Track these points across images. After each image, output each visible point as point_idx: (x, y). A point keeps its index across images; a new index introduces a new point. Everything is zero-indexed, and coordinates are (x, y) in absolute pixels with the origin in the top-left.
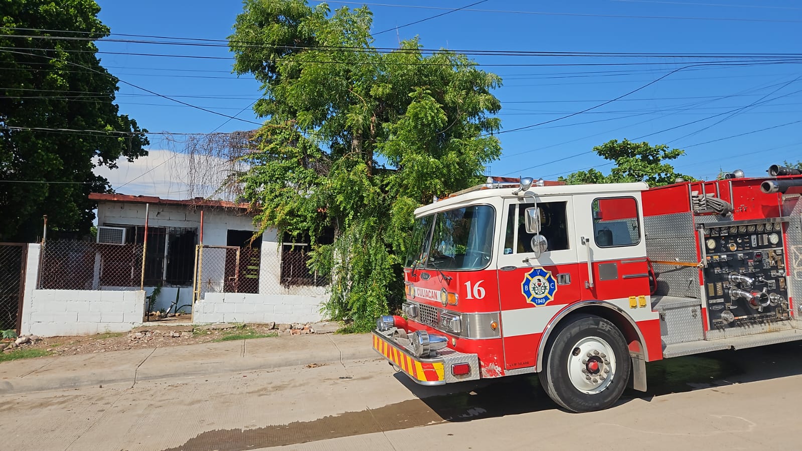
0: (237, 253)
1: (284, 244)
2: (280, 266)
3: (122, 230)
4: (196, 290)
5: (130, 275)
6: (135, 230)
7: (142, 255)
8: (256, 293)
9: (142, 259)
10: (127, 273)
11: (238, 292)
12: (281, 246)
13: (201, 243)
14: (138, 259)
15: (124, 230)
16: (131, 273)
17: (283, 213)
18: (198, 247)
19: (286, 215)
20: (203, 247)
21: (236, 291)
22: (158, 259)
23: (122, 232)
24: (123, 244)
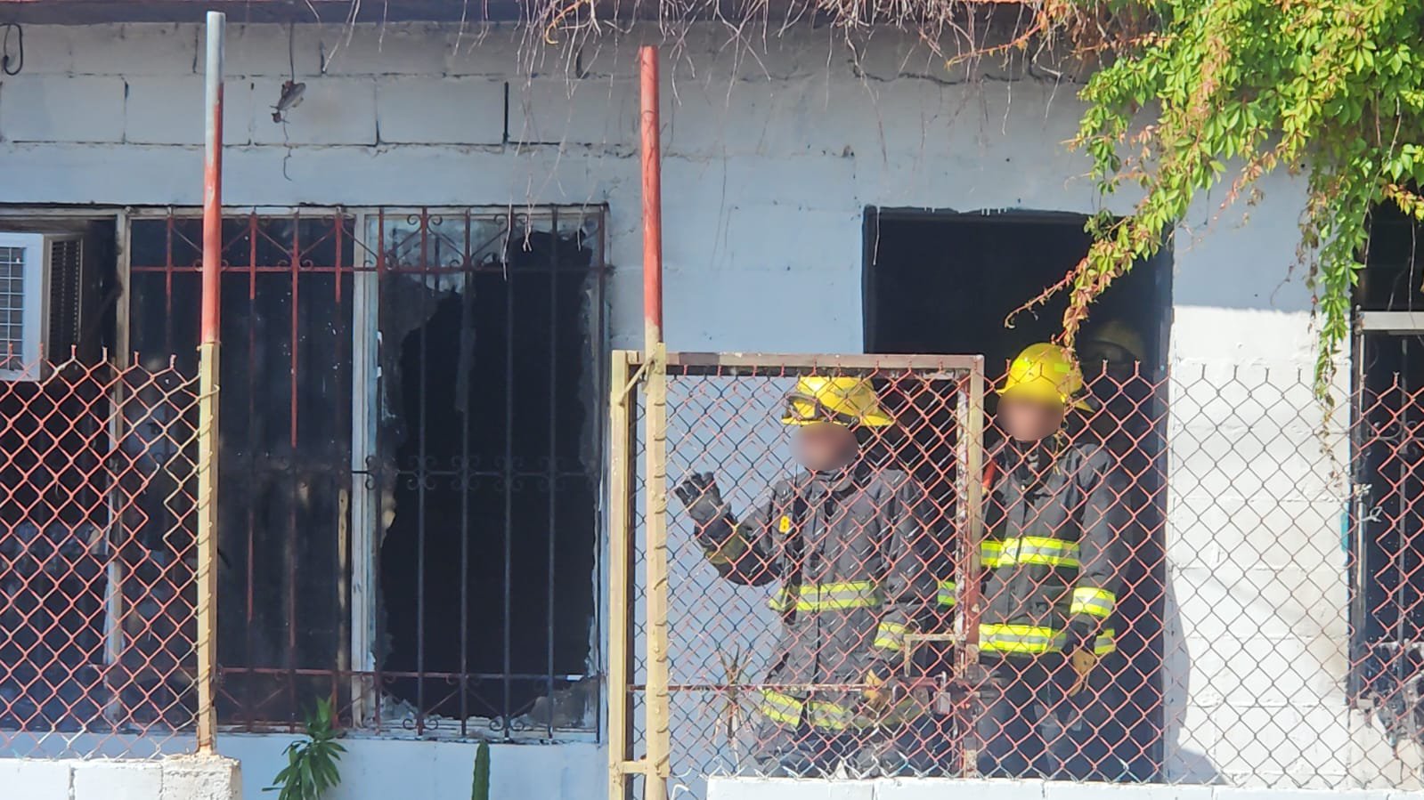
0: (960, 413)
1: (1376, 321)
2: (1338, 524)
3: (19, 252)
4: (629, 756)
5: (92, 639)
6: (112, 249)
7: (193, 450)
8: (1142, 772)
9: (192, 487)
10: (71, 622)
11: (985, 767)
12: (1344, 345)
13: (650, 330)
14: (163, 484)
15: (35, 247)
16: (99, 622)
17: (1357, 25)
18: (633, 369)
19: (1386, 40)
20: (673, 370)
21: (970, 756)
22: (304, 492)
23: (18, 270)
24: (31, 371)
